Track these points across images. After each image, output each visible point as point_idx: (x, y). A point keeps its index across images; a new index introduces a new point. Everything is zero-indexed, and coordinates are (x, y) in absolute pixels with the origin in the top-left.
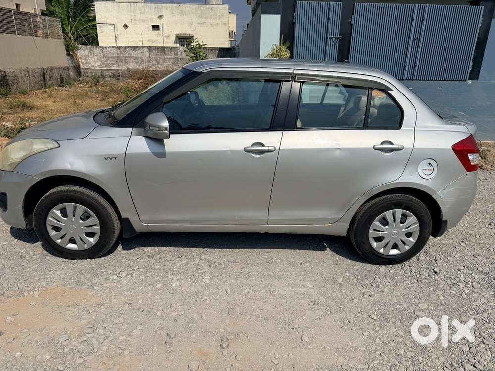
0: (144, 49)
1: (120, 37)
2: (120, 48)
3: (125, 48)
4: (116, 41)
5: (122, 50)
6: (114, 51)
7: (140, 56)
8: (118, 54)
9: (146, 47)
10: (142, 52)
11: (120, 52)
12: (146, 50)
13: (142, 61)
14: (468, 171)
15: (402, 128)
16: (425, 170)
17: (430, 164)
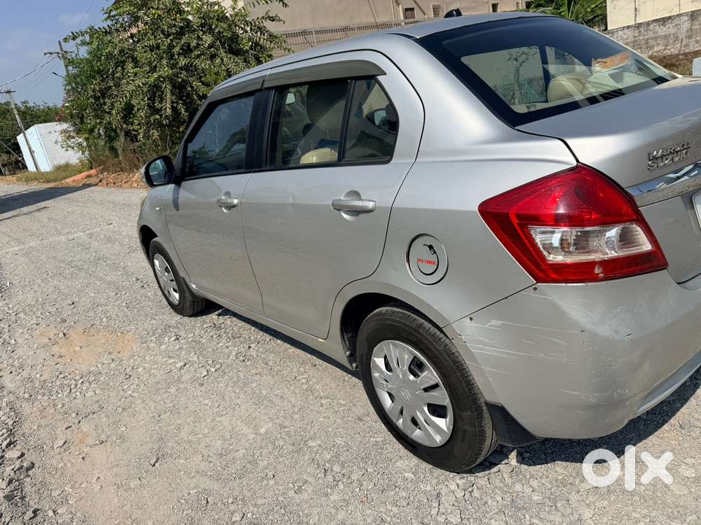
0: (681, 18)
1: (642, 9)
2: (639, 26)
3: (648, 24)
4: (635, 17)
5: (642, 29)
6: (629, 33)
7: (672, 31)
8: (636, 37)
9: (686, 14)
10: (676, 25)
11: (640, 32)
12: (686, 18)
13: (676, 38)
14: (539, 280)
15: (393, 161)
16: (422, 261)
17: (431, 247)
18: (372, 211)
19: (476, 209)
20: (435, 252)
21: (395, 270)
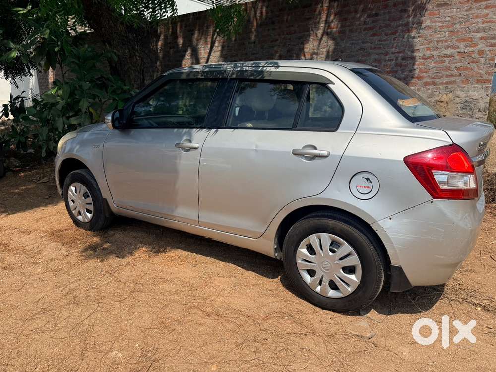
14: (434, 198)
15: (338, 131)
16: (360, 187)
17: (368, 179)
18: (326, 157)
19: (402, 159)
20: (370, 182)
21: (339, 191)
